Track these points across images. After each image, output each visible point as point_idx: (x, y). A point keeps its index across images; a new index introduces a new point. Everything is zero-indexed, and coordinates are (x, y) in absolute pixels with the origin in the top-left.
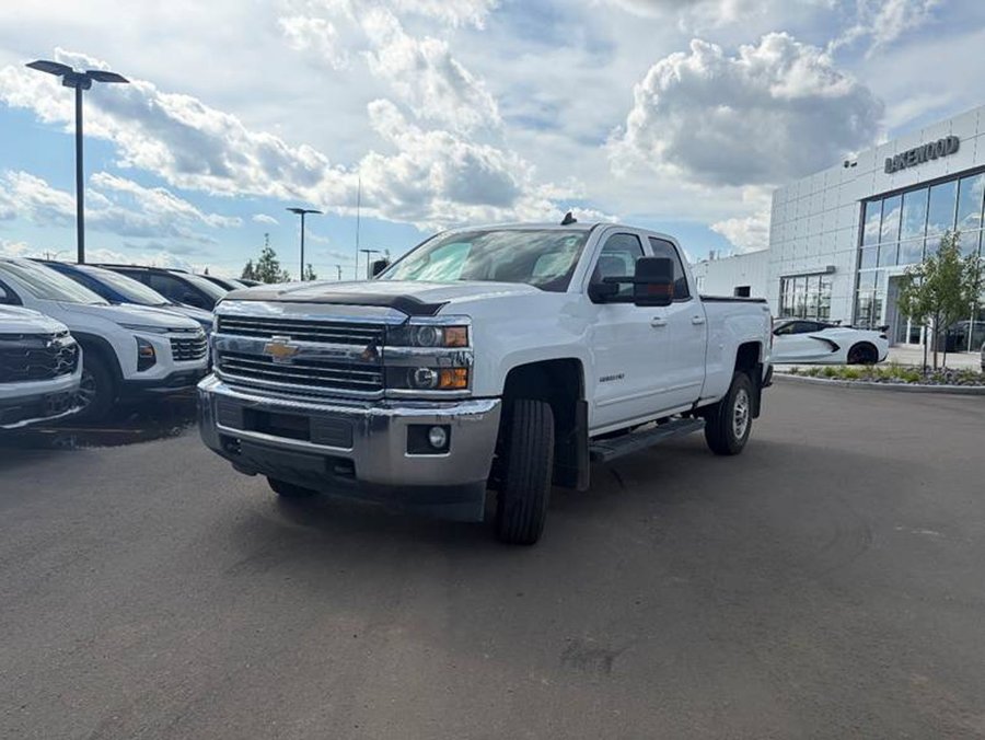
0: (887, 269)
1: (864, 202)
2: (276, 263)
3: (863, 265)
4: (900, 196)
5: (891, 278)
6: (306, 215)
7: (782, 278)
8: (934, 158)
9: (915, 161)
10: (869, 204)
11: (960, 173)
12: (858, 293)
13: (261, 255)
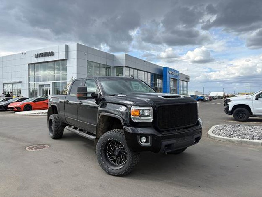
0: (38, 82)
1: (29, 64)
3: (30, 81)
4: (40, 64)
5: (40, 85)
7: (3, 84)
8: (48, 56)
9: (43, 56)
10: (30, 65)
11: (55, 61)
12: (29, 89)
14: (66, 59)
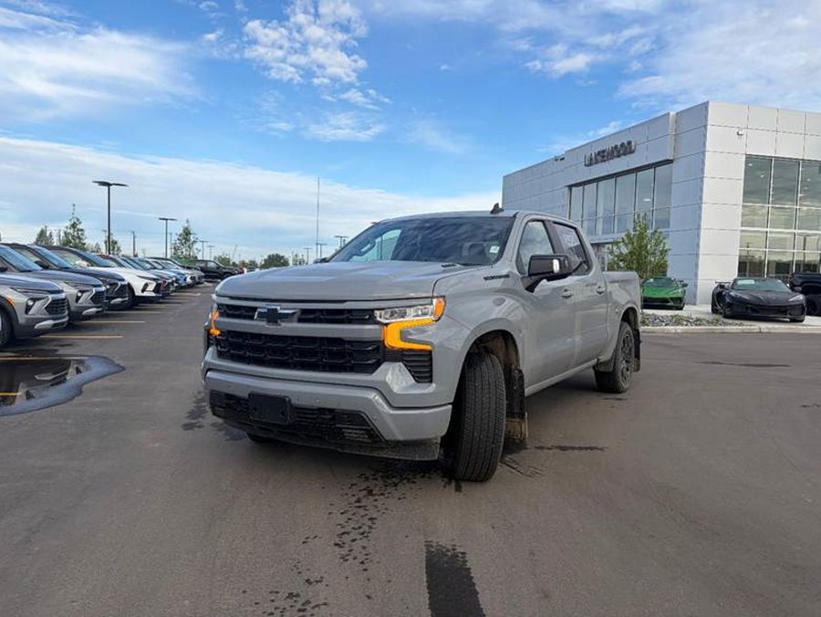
1: (570, 187)
2: (82, 230)
4: (595, 184)
6: (111, 187)
10: (574, 189)
11: (637, 168)
13: (68, 224)
14: (672, 158)
